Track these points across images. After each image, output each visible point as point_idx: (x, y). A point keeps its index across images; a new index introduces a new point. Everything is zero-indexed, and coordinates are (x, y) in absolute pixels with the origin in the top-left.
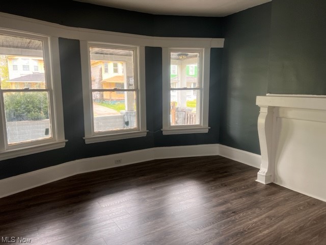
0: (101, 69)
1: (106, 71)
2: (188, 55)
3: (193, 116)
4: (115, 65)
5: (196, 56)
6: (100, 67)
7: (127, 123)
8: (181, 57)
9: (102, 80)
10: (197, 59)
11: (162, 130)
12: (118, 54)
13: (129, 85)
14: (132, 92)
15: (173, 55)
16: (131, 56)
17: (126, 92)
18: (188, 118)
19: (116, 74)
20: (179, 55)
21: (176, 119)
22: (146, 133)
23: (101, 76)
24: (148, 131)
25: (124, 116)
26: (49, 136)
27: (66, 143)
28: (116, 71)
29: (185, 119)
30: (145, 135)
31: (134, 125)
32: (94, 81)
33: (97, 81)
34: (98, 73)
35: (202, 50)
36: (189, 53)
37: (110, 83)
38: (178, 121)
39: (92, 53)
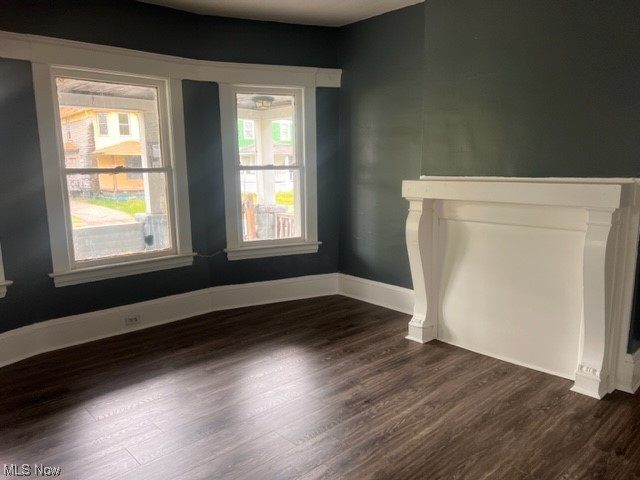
0: (92, 126)
1: (104, 130)
2: (272, 100)
3: (290, 221)
4: (123, 120)
5: (289, 103)
6: (88, 122)
7: (149, 240)
8: (259, 104)
9: (94, 149)
10: (292, 108)
11: (225, 250)
12: (126, 94)
13: (151, 159)
14: (156, 174)
15: (243, 99)
16: (152, 99)
17: (145, 175)
18: (279, 227)
19: (125, 138)
20: (256, 100)
21: (257, 227)
22: (192, 259)
23: (92, 140)
24: (196, 254)
25: (144, 224)
27: (8, 287)
28: (125, 130)
29: (273, 227)
30: (189, 262)
31: (164, 242)
32: (77, 151)
33: (84, 151)
34: (85, 136)
35: (300, 91)
36: (275, 97)
37: (113, 156)
38: (261, 232)
39: (62, 91)
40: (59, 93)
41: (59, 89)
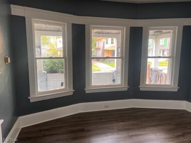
0: (104, 42)
1: (107, 43)
2: (162, 32)
3: (164, 75)
4: (112, 40)
5: (170, 32)
6: (103, 41)
7: (114, 81)
8: (156, 34)
9: (104, 48)
10: (171, 34)
11: (139, 87)
12: (112, 33)
16: (119, 34)
18: (159, 76)
19: (112, 45)
20: (156, 32)
21: (150, 76)
22: (127, 89)
23: (104, 46)
24: (129, 87)
26: (64, 87)
27: (73, 92)
28: (112, 43)
29: (157, 77)
30: (126, 89)
31: (118, 82)
32: (100, 49)
33: (101, 49)
34: (102, 45)
35: (176, 28)
36: (163, 31)
37: (108, 50)
38: (152, 78)
39: (93, 33)
40: (92, 34)
41: (92, 32)
